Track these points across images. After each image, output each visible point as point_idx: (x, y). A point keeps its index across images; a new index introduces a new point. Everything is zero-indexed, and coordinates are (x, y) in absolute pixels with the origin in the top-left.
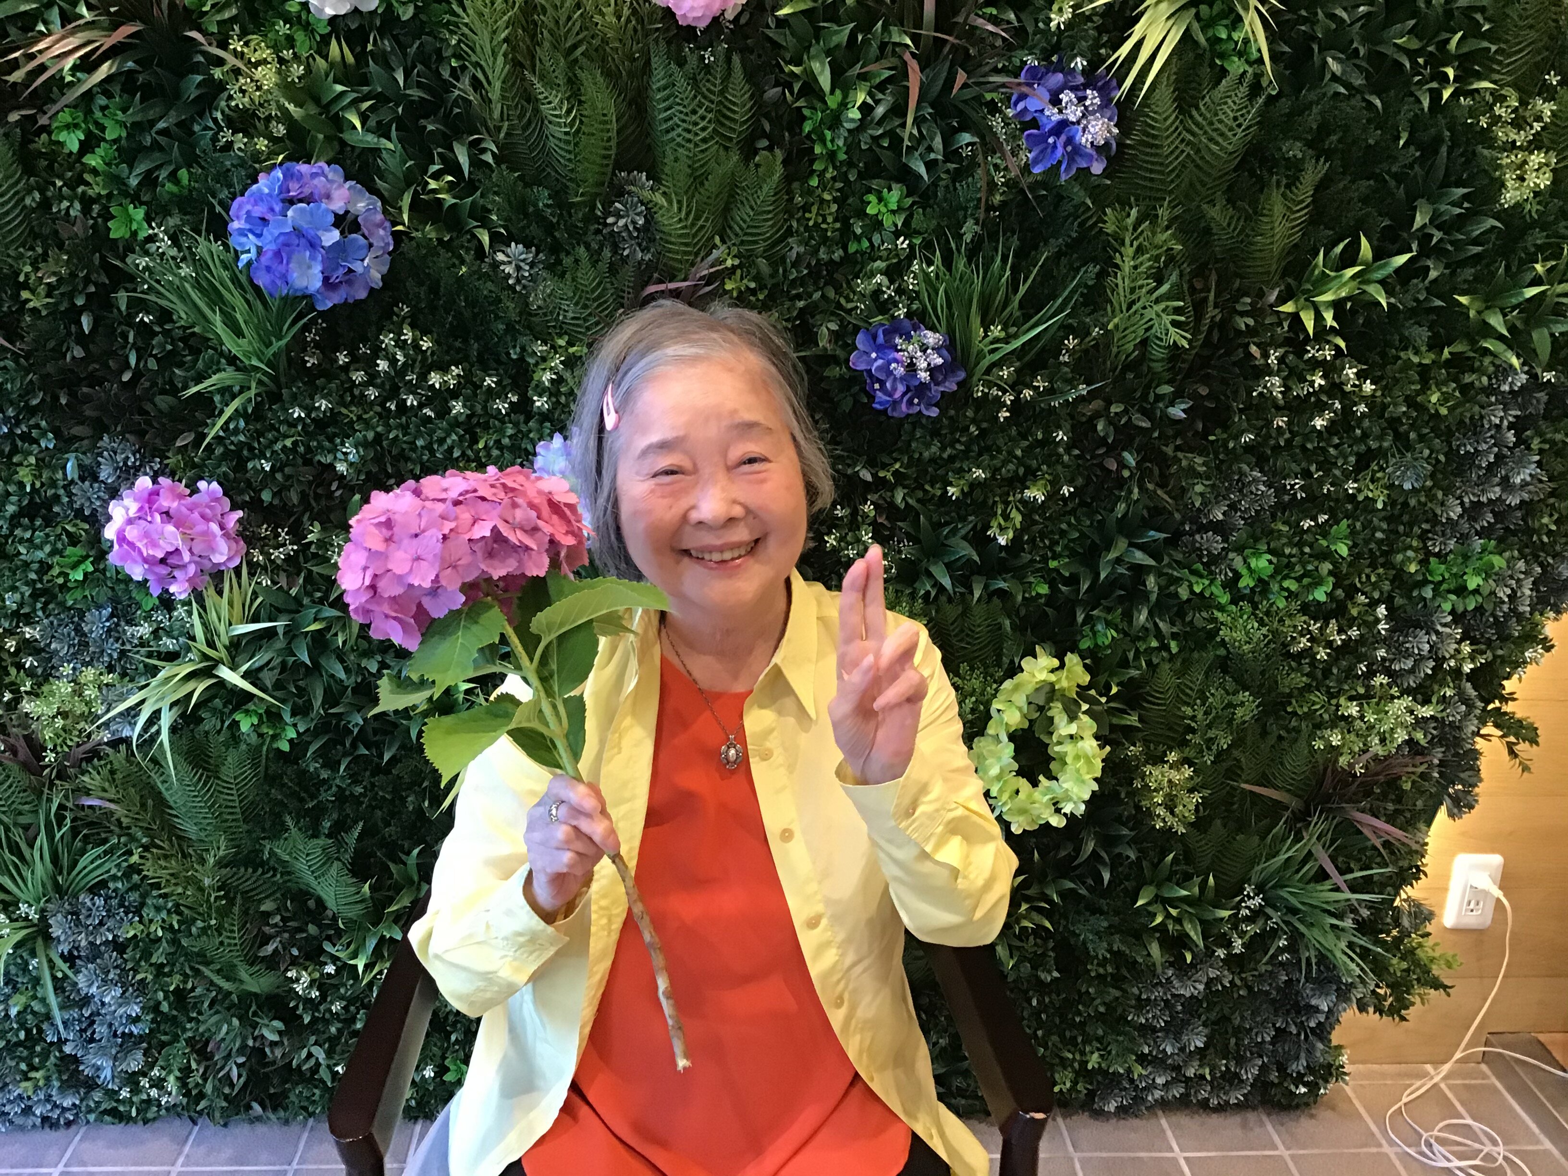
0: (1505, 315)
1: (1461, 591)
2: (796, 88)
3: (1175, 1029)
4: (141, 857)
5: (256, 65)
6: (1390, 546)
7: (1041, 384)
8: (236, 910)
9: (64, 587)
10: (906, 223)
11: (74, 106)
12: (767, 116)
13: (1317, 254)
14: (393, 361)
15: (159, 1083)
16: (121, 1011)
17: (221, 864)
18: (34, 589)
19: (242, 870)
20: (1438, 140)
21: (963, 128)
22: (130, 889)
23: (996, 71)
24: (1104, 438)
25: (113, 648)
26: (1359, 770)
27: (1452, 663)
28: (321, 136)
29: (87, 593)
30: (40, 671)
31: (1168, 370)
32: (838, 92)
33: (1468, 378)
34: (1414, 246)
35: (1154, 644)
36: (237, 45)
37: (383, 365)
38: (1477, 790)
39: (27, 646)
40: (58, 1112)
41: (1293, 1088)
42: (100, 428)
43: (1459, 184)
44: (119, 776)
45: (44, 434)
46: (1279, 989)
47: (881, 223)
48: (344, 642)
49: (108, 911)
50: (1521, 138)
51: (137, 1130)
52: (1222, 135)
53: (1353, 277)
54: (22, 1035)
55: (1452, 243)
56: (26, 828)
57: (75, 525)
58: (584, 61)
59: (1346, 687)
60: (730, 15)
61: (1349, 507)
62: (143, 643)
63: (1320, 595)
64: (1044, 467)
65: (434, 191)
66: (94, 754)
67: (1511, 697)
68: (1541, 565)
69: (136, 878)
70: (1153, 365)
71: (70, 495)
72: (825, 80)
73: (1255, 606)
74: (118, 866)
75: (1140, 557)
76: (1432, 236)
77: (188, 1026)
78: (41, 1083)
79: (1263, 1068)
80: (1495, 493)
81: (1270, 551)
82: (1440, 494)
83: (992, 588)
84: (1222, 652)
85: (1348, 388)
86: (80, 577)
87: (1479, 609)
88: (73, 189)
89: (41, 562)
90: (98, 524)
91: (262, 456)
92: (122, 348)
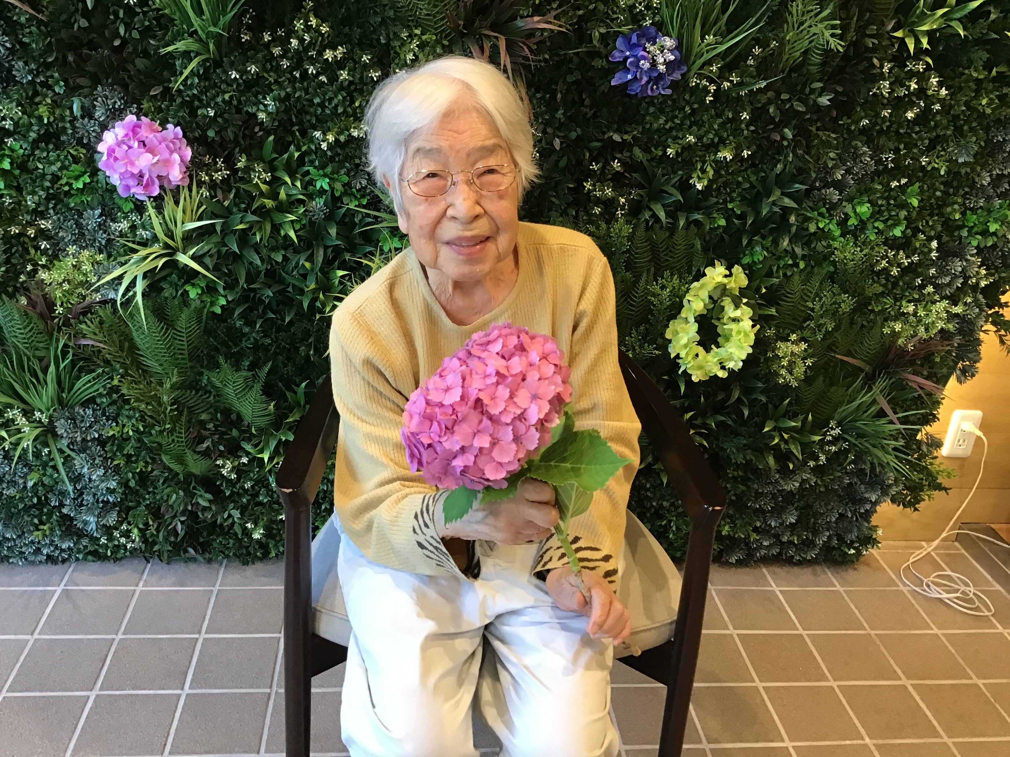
1: (985, 233)
3: (778, 511)
4: (120, 381)
6: (943, 203)
7: (735, 80)
8: (183, 419)
9: (67, 194)
14: (301, 41)
15: (127, 534)
16: (103, 485)
17: (173, 387)
18: (48, 194)
19: (189, 391)
22: (110, 404)
24: (773, 118)
25: (102, 237)
26: (910, 347)
27: (974, 280)
29: (83, 198)
30: (50, 252)
31: (819, 72)
33: (1005, 91)
35: (790, 262)
37: (294, 42)
38: (978, 365)
39: (42, 234)
40: (58, 552)
41: (846, 550)
42: (96, 81)
44: (105, 326)
45: (57, 82)
46: (844, 489)
48: (261, 240)
49: (95, 418)
51: (110, 566)
53: (943, 15)
54: (35, 500)
56: (41, 359)
57: (76, 150)
59: (907, 294)
61: (921, 174)
62: (122, 235)
63: (897, 232)
64: (731, 138)
66: (88, 311)
67: (1006, 305)
69: (115, 396)
70: (811, 68)
71: (74, 127)
73: (856, 238)
74: (104, 386)
75: (788, 202)
77: (147, 497)
78: (48, 533)
79: (829, 537)
81: (869, 202)
82: (979, 168)
83: (691, 219)
84: (832, 269)
85: (930, 92)
86: (81, 186)
87: (994, 246)
89: (53, 174)
90: (91, 150)
91: (208, 105)
92: (114, 22)
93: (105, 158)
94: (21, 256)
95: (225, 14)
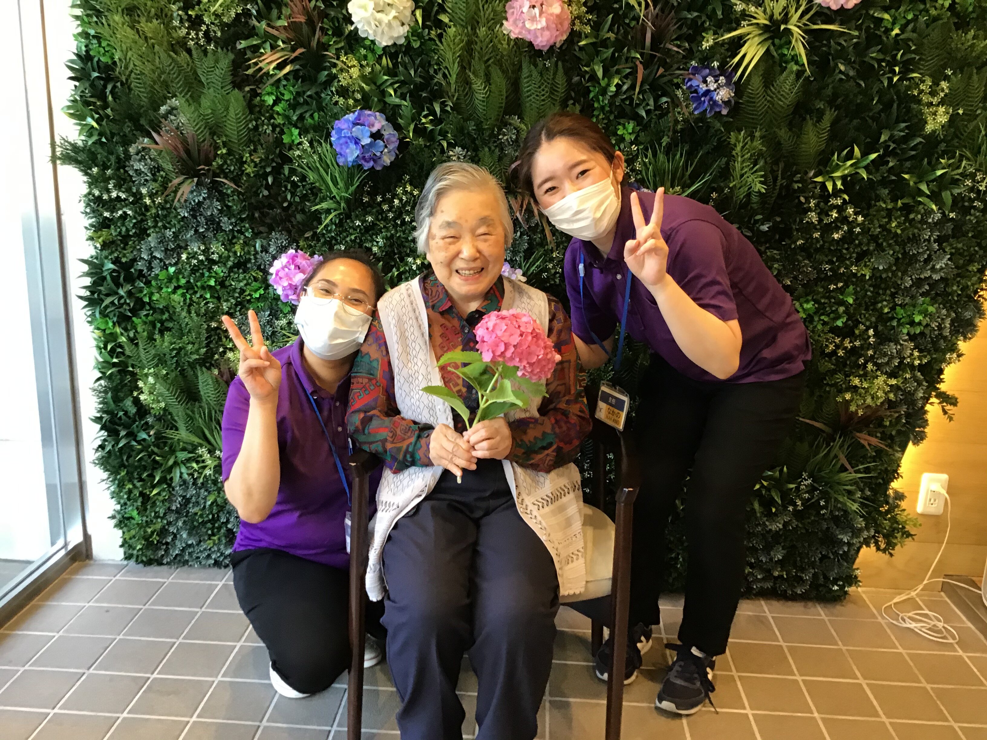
0: (928, 185)
1: (912, 323)
2: (587, 77)
3: (768, 549)
5: (350, 67)
6: (875, 299)
9: (249, 301)
10: (636, 138)
11: (272, 85)
12: (573, 90)
13: (833, 154)
14: (401, 200)
18: (236, 301)
20: (892, 101)
21: (663, 95)
23: (679, 69)
26: (861, 413)
27: (909, 360)
28: (376, 99)
29: (258, 305)
31: (759, 208)
32: (606, 79)
33: (912, 216)
34: (882, 151)
36: (343, 58)
37: (396, 201)
38: (926, 430)
40: (222, 558)
41: (831, 586)
42: (271, 229)
43: (904, 122)
45: (247, 230)
46: (822, 532)
47: (624, 139)
50: (935, 101)
52: (784, 97)
53: (852, 165)
55: (900, 150)
57: (256, 273)
58: (493, 65)
59: (854, 371)
60: (558, 45)
61: (854, 279)
63: (840, 323)
65: (423, 123)
67: (942, 381)
68: (955, 312)
70: (753, 205)
71: (256, 258)
72: (600, 74)
76: (889, 146)
78: (217, 542)
79: (815, 575)
80: (928, 274)
81: (813, 300)
82: (900, 274)
86: (258, 296)
87: (922, 334)
88: (269, 120)
89: (240, 289)
90: (266, 273)
91: (341, 243)
92: (284, 192)
93: (274, 276)
94: (217, 343)
95: (352, 186)
